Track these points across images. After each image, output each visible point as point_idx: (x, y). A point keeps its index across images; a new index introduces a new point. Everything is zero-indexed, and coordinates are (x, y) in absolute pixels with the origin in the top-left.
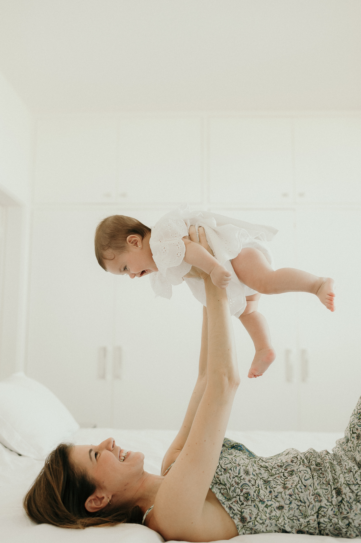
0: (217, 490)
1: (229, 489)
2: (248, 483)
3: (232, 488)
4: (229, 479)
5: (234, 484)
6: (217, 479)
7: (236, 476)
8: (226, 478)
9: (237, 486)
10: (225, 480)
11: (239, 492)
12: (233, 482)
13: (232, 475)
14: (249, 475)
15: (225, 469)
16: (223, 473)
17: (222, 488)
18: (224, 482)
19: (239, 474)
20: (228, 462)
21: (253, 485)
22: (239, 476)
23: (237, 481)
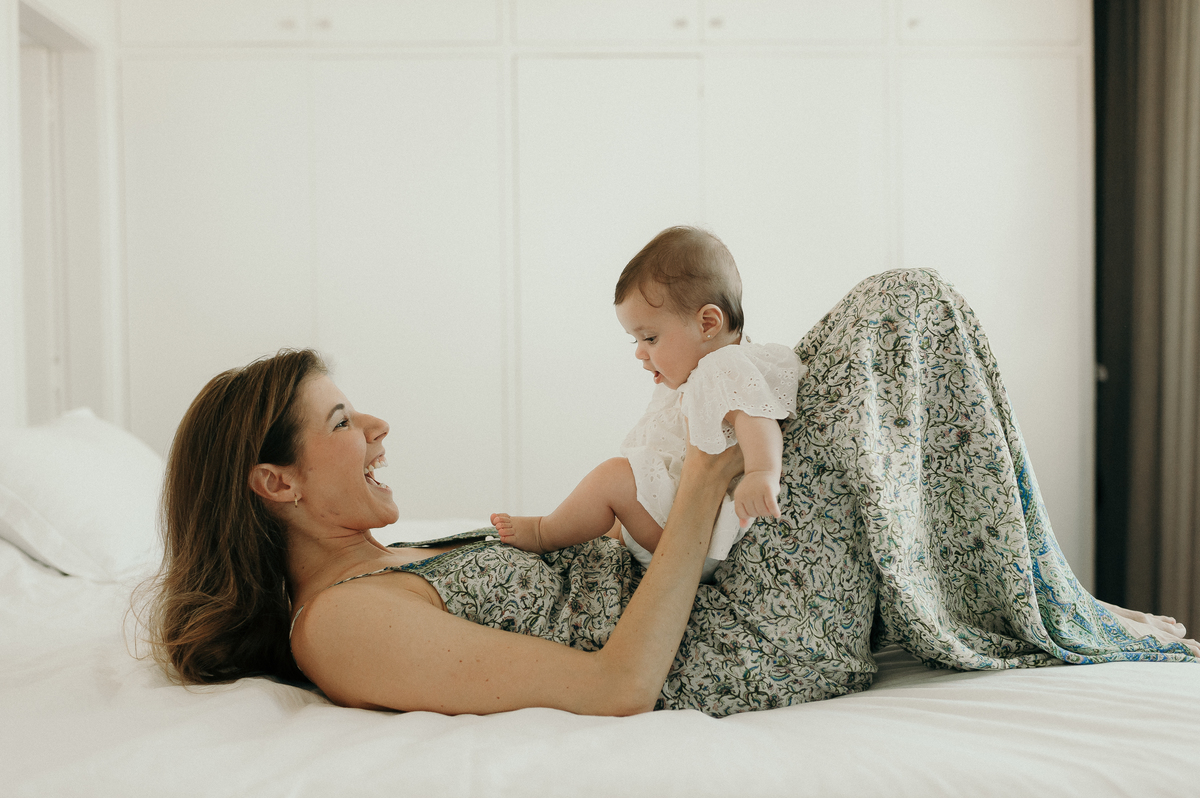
0: (459, 606)
1: (481, 606)
2: (518, 600)
3: (488, 606)
4: (485, 587)
5: (493, 599)
6: (461, 584)
7: (501, 585)
8: (479, 584)
9: (497, 604)
10: (478, 589)
11: (498, 616)
12: (493, 595)
13: (494, 579)
14: (528, 588)
15: (482, 569)
16: (476, 575)
17: (467, 604)
18: (475, 591)
19: (508, 581)
20: (492, 556)
21: (526, 608)
22: (506, 586)
23: (501, 594)
